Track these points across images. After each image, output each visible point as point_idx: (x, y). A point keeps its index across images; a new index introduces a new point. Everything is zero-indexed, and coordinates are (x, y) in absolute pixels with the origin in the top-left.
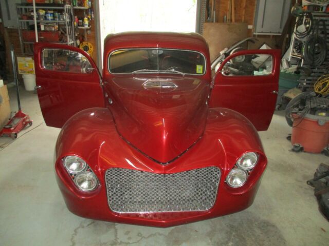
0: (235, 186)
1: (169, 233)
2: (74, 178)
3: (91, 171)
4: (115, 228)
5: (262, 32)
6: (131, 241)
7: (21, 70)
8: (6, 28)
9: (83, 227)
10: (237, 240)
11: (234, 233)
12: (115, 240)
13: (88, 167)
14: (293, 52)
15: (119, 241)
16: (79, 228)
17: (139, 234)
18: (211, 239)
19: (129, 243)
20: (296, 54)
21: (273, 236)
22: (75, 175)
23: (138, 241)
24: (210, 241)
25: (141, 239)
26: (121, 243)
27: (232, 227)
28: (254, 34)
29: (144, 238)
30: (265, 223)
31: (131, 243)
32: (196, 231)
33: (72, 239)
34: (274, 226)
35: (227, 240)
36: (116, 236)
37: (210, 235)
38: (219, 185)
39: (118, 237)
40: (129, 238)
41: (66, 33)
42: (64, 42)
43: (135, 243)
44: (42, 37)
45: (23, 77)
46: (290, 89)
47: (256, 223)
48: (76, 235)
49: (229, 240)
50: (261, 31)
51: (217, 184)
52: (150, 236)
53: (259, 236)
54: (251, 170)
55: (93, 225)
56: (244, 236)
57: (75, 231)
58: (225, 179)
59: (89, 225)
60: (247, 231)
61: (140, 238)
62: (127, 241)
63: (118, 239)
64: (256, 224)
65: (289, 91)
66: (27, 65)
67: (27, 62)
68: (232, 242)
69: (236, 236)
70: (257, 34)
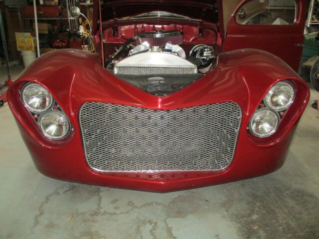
0: (262, 136)
1: (170, 203)
2: (37, 120)
3: (60, 110)
4: (99, 195)
5: (275, 6)
6: (118, 212)
7: (20, 47)
8: (7, 7)
9: (58, 194)
10: (264, 212)
11: (258, 204)
12: (98, 209)
13: (56, 104)
14: (313, 19)
15: (102, 211)
16: (53, 194)
17: (130, 203)
18: (227, 211)
19: (115, 214)
20: (316, 20)
21: (313, 208)
22: (39, 115)
23: (128, 212)
24: (226, 213)
25: (132, 209)
26: (105, 213)
27: (255, 197)
28: (266, 8)
29: (137, 207)
30: (299, 192)
31: (117, 213)
32: (206, 200)
33: (40, 207)
34: (312, 196)
35: (249, 212)
36: (99, 205)
37: (226, 205)
38: (240, 132)
39: (101, 206)
40: (116, 208)
41: (66, 8)
42: (64, 17)
43: (124, 213)
44: (42, 12)
45: (22, 54)
46: (310, 57)
47: (288, 192)
48: (47, 203)
49: (253, 212)
50: (273, 5)
51: (237, 131)
52: (145, 205)
53: (293, 207)
54: (284, 111)
55: (71, 191)
56: (272, 208)
57: (47, 198)
58: (248, 124)
59: (66, 191)
60: (277, 202)
61: (131, 207)
62: (112, 211)
63: (102, 208)
64: (287, 194)
65: (310, 59)
66: (26, 41)
67: (26, 37)
68: (257, 214)
69: (261, 207)
70: (269, 8)
